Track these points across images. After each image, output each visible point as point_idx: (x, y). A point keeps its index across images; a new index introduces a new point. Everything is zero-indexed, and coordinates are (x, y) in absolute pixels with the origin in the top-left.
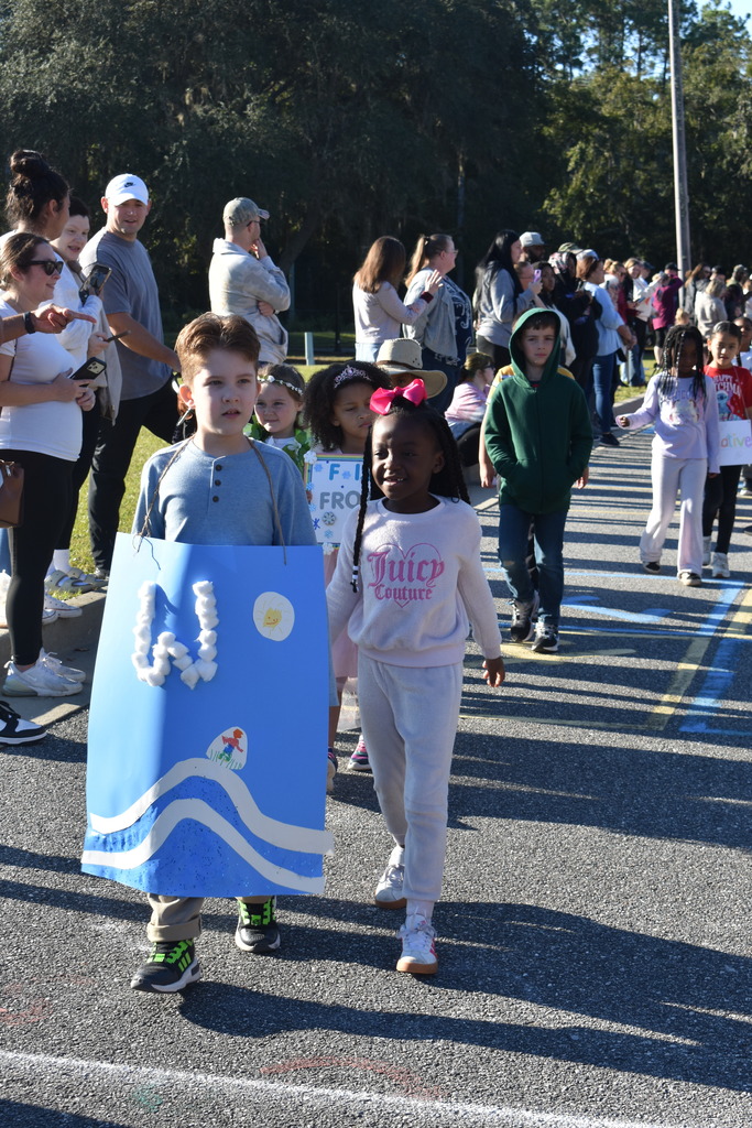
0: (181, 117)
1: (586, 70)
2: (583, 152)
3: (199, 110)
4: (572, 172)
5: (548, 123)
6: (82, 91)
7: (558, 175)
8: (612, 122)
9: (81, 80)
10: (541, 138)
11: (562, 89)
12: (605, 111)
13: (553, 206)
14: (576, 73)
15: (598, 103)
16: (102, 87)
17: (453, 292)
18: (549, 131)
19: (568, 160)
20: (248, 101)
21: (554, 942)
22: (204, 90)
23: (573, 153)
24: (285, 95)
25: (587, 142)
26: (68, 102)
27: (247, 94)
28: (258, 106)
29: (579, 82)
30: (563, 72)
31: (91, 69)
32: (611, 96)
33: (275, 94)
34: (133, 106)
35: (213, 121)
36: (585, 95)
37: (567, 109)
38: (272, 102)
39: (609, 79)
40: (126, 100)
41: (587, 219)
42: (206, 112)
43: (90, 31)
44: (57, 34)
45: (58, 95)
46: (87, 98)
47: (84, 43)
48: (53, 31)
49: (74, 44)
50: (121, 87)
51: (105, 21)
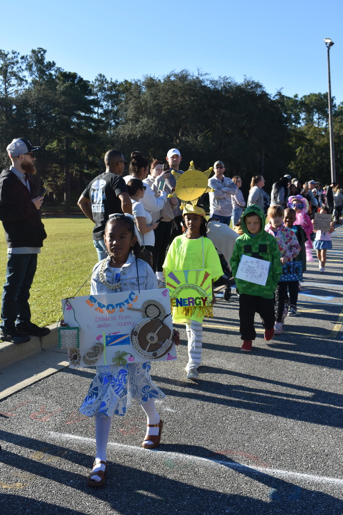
0: (178, 141)
1: (302, 124)
2: (301, 150)
3: (183, 138)
4: (298, 156)
5: (291, 141)
6: (148, 133)
7: (292, 156)
8: (310, 140)
9: (148, 129)
10: (288, 146)
11: (294, 131)
12: (308, 137)
13: (292, 166)
14: (299, 126)
15: (305, 135)
16: (154, 132)
18: (290, 143)
19: (296, 153)
20: (198, 135)
22: (185, 132)
23: (298, 150)
24: (209, 133)
25: (302, 147)
26: (144, 136)
27: (198, 133)
28: (201, 137)
29: (300, 128)
30: (295, 125)
31: (151, 126)
32: (310, 133)
33: (207, 133)
34: (163, 137)
35: (187, 142)
36: (302, 133)
37: (296, 137)
38: (205, 135)
39: (309, 128)
40: (161, 135)
41: (302, 171)
42: (185, 139)
43: (151, 115)
44: (141, 116)
45: (141, 134)
46: (149, 135)
47: (149, 119)
48: (140, 115)
49: (146, 119)
50: (160, 132)
51: (155, 112)
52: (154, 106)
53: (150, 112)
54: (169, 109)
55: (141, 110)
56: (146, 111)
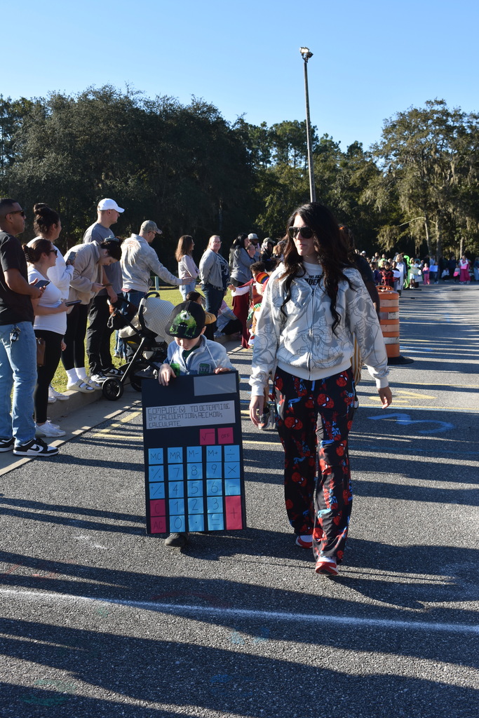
0: (100, 185)
1: (273, 164)
2: (272, 199)
3: (108, 182)
4: (268, 207)
5: (257, 187)
6: (57, 175)
7: (261, 208)
8: (284, 186)
9: (57, 170)
10: (254, 193)
11: (262, 172)
12: (281, 181)
13: (260, 221)
14: (268, 165)
15: (278, 178)
16: (66, 173)
17: (220, 259)
18: (257, 190)
19: (266, 202)
20: (129, 178)
21: (274, 538)
22: (110, 174)
23: (268, 199)
24: (145, 175)
25: (274, 195)
26: (51, 179)
27: (128, 175)
28: (133, 180)
29: (269, 169)
30: (263, 165)
31: (61, 165)
32: (283, 175)
33: (141, 175)
34: (80, 180)
35: (114, 187)
36: (272, 175)
37: (265, 181)
38: (139, 178)
39: (283, 168)
40: (77, 178)
41: (274, 227)
42: (111, 183)
43: (60, 149)
44: (46, 150)
45: (47, 176)
46: (59, 177)
47: (58, 154)
48: (44, 149)
49: (54, 154)
50: (74, 173)
51: (67, 144)
52: (66, 135)
53: (60, 145)
54: (87, 141)
55: (46, 142)
56: (53, 143)
